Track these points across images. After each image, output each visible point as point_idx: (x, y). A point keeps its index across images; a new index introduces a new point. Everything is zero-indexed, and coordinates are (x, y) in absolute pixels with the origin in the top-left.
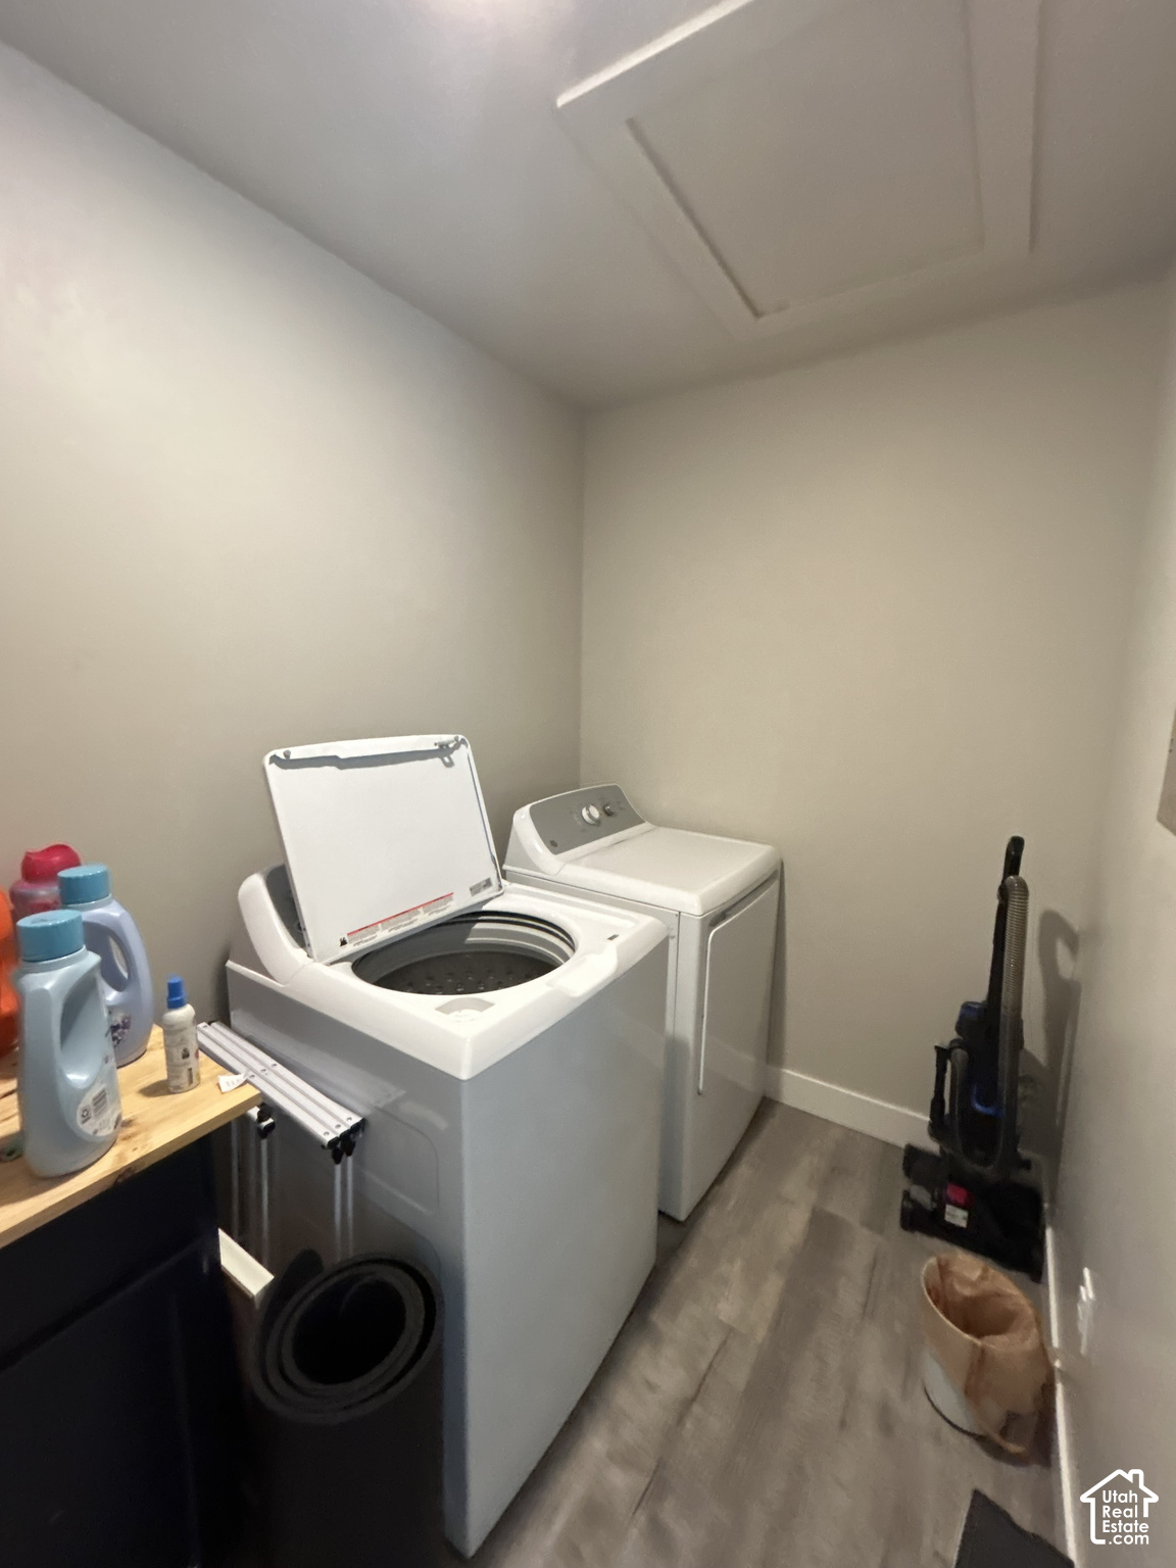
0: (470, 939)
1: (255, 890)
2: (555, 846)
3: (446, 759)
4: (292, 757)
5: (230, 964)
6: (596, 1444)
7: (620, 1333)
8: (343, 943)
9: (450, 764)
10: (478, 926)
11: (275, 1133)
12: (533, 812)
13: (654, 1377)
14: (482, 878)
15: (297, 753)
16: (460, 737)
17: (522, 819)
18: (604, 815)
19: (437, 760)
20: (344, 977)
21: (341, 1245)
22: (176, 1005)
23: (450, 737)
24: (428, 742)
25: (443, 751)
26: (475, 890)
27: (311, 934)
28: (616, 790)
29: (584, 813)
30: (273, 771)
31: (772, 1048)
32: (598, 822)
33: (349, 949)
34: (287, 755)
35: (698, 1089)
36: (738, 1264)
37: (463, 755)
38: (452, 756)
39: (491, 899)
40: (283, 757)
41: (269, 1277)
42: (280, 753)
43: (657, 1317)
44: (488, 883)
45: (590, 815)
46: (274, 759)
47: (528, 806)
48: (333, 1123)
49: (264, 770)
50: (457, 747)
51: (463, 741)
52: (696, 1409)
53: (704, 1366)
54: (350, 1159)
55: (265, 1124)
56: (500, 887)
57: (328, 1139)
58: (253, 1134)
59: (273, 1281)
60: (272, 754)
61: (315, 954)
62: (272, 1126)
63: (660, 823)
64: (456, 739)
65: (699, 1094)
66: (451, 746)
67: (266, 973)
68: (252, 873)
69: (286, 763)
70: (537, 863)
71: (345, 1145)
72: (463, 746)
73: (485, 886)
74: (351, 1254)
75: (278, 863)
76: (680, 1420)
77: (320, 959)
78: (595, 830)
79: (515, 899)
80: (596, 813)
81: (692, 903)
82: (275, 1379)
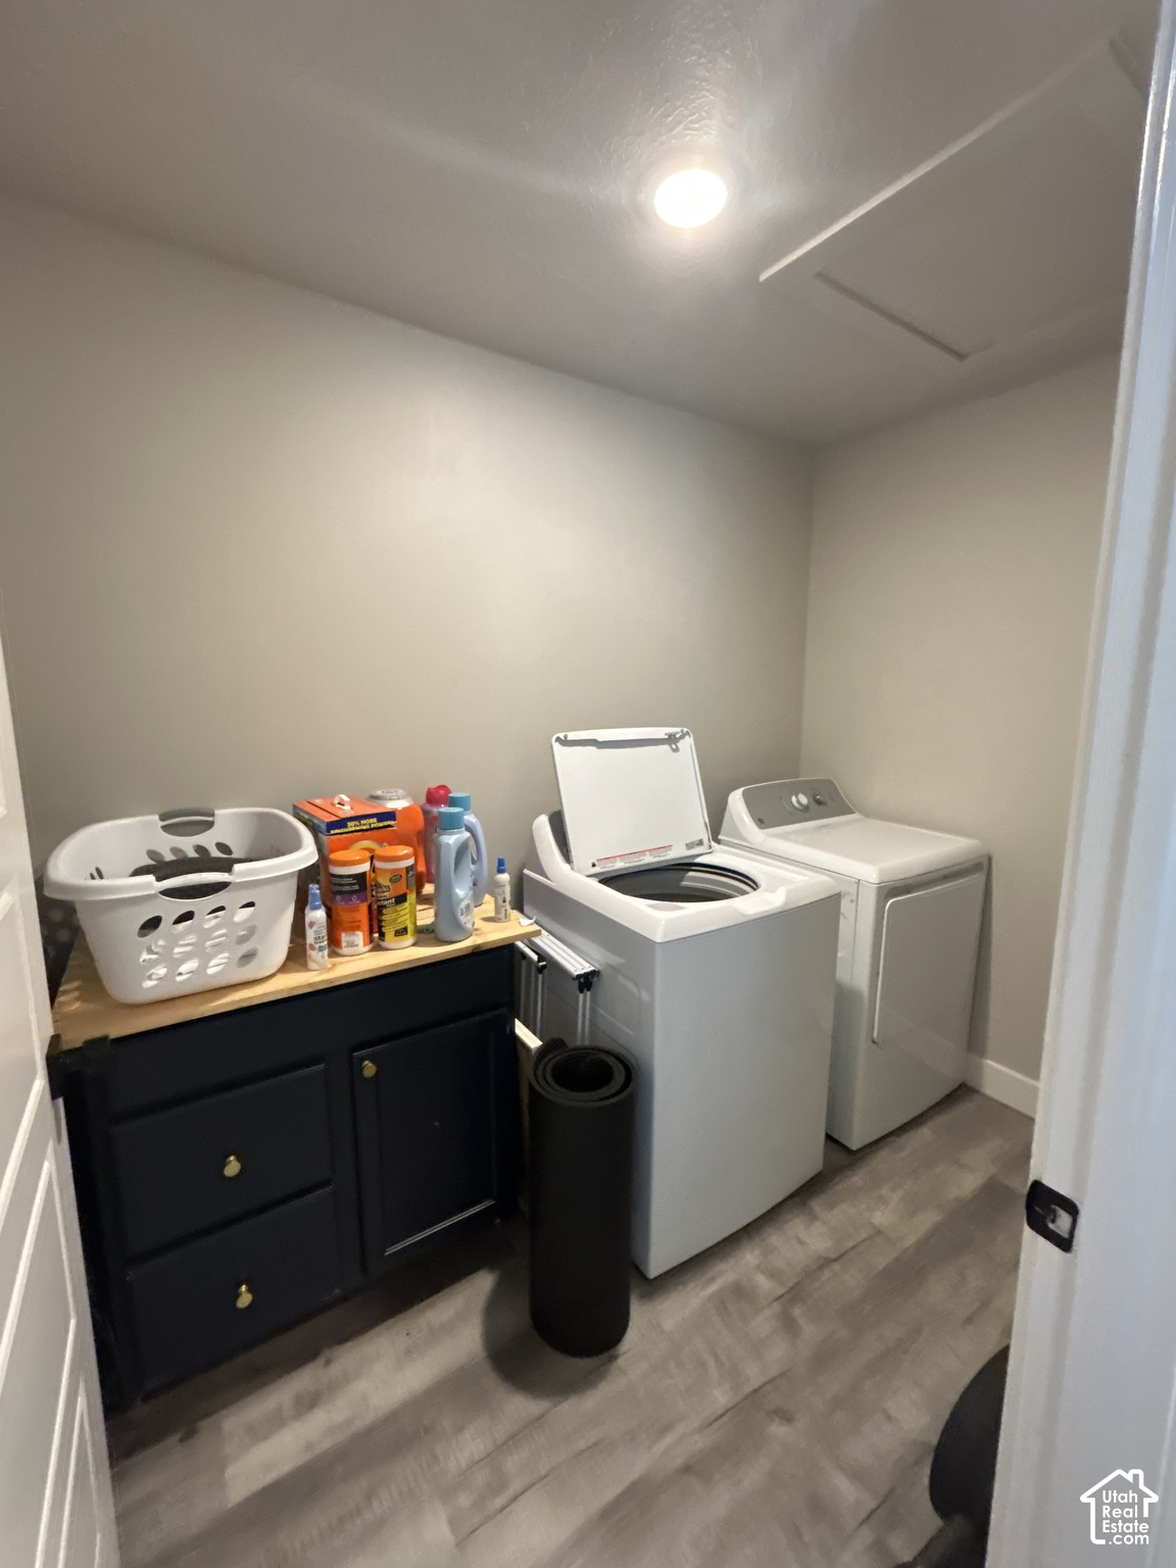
0: (684, 883)
1: (542, 825)
2: (761, 823)
3: (674, 746)
4: (569, 738)
5: (526, 871)
6: (749, 1257)
7: (780, 1204)
8: (594, 865)
9: (676, 750)
10: (691, 874)
11: (546, 971)
12: (745, 794)
13: (802, 1235)
14: (696, 839)
15: (572, 736)
16: (685, 730)
17: (736, 801)
18: (813, 802)
19: (666, 747)
20: (594, 883)
21: (581, 1034)
22: (500, 871)
23: (679, 729)
24: (661, 732)
25: (671, 740)
26: (689, 846)
27: (574, 854)
28: (829, 785)
29: (794, 799)
30: (556, 746)
31: (974, 1040)
32: (806, 808)
33: (597, 870)
34: (566, 737)
35: (872, 1037)
36: (900, 1193)
37: (687, 744)
38: (679, 744)
39: (702, 855)
40: (563, 738)
41: (541, 1043)
42: (561, 736)
43: (816, 1205)
44: (701, 843)
45: (798, 802)
46: (558, 739)
47: (742, 789)
48: (580, 967)
49: (552, 746)
50: (682, 737)
51: (687, 733)
52: (836, 1267)
53: (850, 1244)
54: (589, 993)
55: (541, 964)
56: (710, 847)
57: (576, 973)
58: (534, 970)
59: (541, 1046)
60: (556, 736)
61: (575, 868)
62: (544, 967)
63: (868, 814)
64: (682, 731)
65: (874, 1042)
66: (678, 736)
67: (547, 877)
68: (541, 814)
69: (565, 742)
70: (745, 835)
71: (587, 981)
72: (687, 737)
73: (698, 845)
74: (587, 1043)
75: (556, 808)
76: (821, 1268)
77: (579, 871)
78: (804, 814)
79: (720, 857)
80: (804, 800)
81: (870, 873)
82: (541, 1080)
